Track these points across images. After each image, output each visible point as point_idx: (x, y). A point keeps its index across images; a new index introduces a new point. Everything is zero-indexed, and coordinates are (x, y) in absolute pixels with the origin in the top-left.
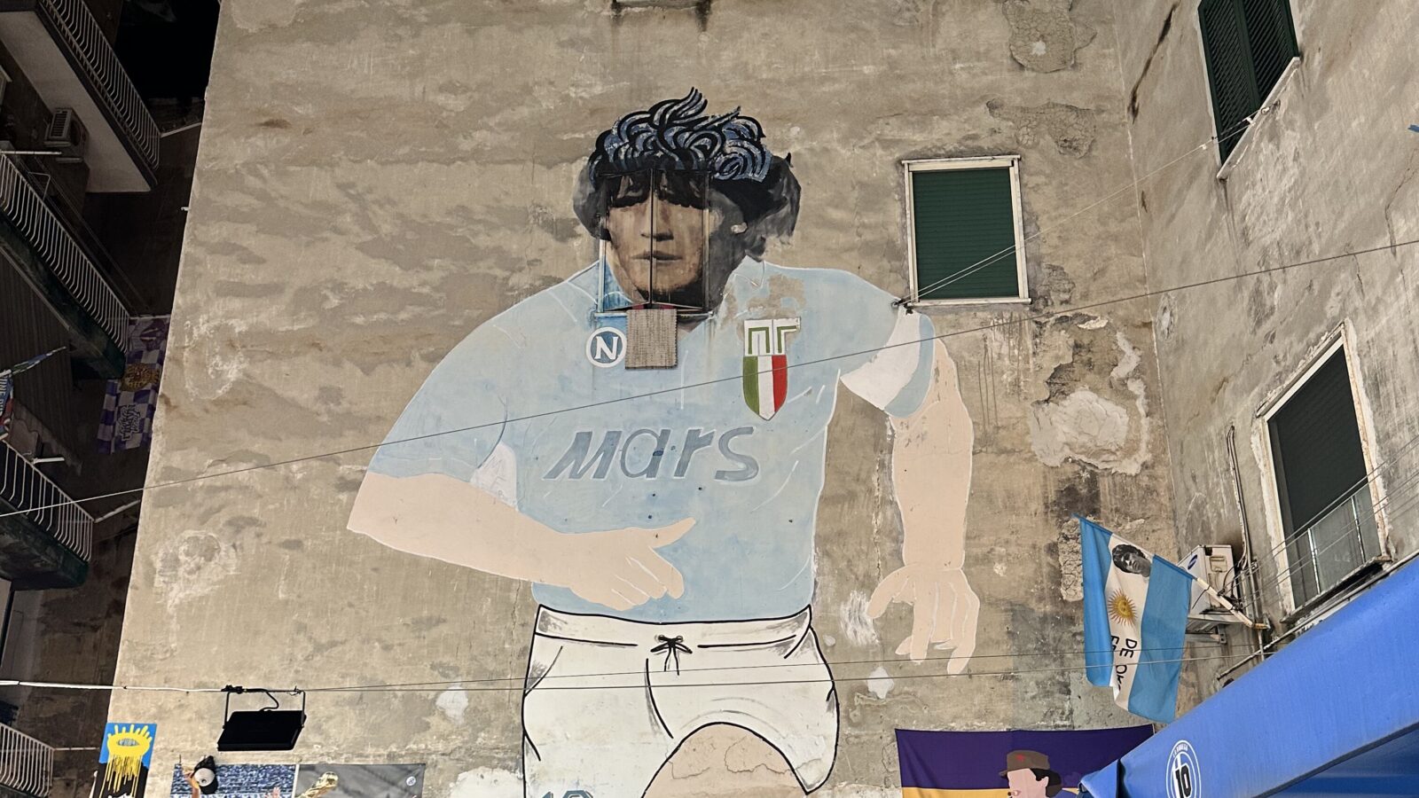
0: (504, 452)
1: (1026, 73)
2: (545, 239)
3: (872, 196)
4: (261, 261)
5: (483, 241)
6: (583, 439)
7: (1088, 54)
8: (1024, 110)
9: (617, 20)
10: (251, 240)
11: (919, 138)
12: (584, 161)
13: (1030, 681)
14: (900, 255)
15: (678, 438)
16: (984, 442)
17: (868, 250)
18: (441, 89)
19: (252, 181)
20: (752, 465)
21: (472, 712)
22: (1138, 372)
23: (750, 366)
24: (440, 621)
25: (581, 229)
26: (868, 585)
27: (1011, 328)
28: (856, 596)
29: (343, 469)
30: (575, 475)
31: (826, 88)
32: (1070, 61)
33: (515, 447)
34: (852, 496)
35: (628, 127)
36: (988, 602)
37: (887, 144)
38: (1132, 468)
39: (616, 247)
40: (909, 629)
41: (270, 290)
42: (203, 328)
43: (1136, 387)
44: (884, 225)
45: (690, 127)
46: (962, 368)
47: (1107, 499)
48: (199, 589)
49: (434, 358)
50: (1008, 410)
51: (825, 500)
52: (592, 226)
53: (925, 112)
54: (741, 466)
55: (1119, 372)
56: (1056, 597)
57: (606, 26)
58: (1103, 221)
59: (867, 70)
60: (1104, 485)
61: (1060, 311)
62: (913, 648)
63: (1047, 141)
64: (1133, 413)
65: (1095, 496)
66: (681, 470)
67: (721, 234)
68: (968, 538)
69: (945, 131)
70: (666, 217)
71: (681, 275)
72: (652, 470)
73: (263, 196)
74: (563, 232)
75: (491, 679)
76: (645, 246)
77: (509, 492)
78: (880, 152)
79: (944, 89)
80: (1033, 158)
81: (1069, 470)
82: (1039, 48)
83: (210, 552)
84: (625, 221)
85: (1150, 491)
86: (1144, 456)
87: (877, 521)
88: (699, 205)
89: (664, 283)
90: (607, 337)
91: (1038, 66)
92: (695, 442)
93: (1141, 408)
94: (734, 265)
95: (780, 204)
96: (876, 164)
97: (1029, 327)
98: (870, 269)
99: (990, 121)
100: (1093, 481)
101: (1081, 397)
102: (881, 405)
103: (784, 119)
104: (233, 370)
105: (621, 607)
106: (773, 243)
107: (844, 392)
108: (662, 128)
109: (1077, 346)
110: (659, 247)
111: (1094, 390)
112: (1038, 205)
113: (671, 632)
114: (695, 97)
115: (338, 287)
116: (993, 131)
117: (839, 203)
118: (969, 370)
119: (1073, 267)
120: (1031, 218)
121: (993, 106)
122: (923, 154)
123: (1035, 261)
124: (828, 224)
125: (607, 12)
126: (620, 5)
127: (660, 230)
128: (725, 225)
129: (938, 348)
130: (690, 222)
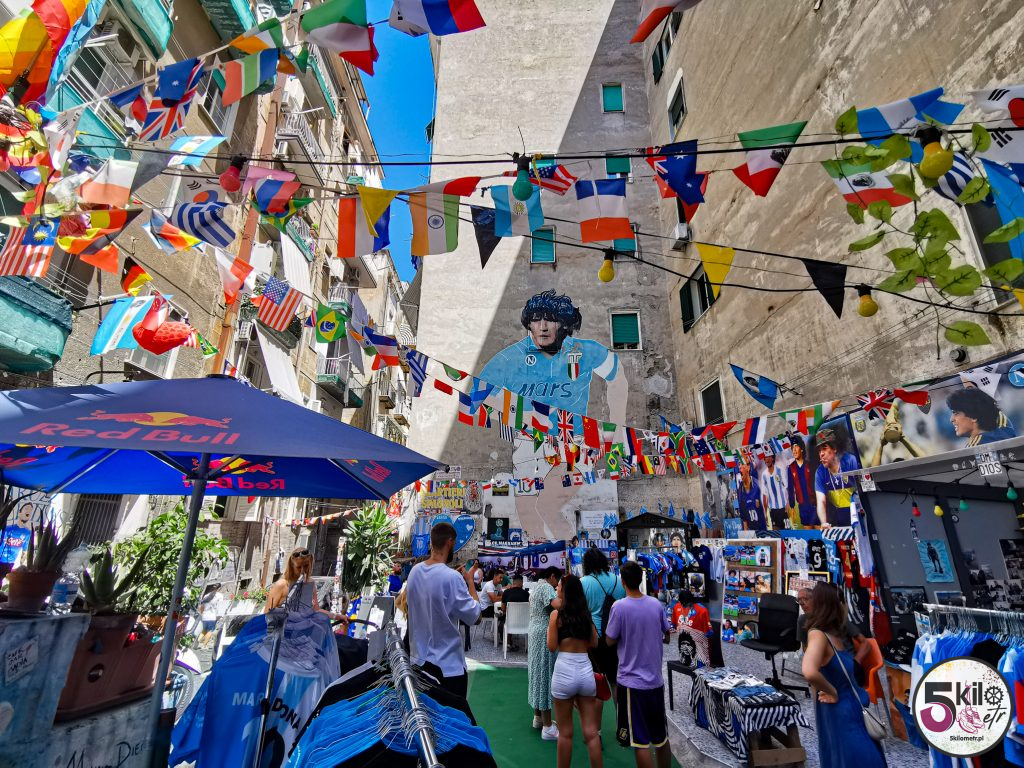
1: (643, 286)
2: (514, 330)
3: (601, 320)
4: (438, 335)
6: (525, 386)
7: (658, 281)
8: (641, 296)
9: (531, 268)
10: (436, 329)
11: (613, 304)
12: (523, 308)
14: (609, 336)
15: (550, 386)
16: (631, 388)
17: (600, 334)
19: (436, 314)
20: (570, 394)
21: (499, 458)
22: (670, 371)
23: (570, 366)
24: (490, 434)
25: (523, 327)
27: (638, 358)
31: (589, 289)
32: (653, 282)
34: (597, 402)
35: (535, 299)
37: (605, 305)
38: (669, 396)
39: (533, 332)
41: (442, 343)
43: (670, 374)
44: (603, 328)
45: (552, 299)
46: (625, 368)
47: (662, 405)
48: (429, 424)
50: (637, 380)
52: (526, 326)
53: (614, 297)
54: (566, 394)
55: (666, 370)
57: (528, 270)
58: (662, 328)
59: (599, 284)
60: (661, 401)
61: (651, 353)
63: (647, 305)
64: (669, 382)
65: (659, 404)
66: (551, 395)
67: (561, 329)
68: (627, 414)
69: (620, 302)
70: (546, 325)
71: (551, 341)
72: (544, 394)
73: (438, 317)
74: (518, 328)
75: (504, 450)
76: (541, 333)
78: (603, 307)
79: (620, 290)
80: (643, 310)
81: (653, 397)
82: (645, 278)
83: (430, 415)
84: (534, 325)
85: (673, 402)
86: (672, 393)
88: (555, 321)
90: (531, 357)
91: (645, 283)
93: (671, 380)
94: (564, 338)
95: (576, 321)
96: (602, 310)
97: (642, 357)
99: (632, 299)
100: (658, 400)
101: (656, 377)
102: (604, 377)
103: (578, 297)
106: (574, 332)
107: (595, 374)
108: (544, 299)
109: (655, 363)
110: (547, 334)
111: (659, 375)
112: (645, 324)
114: (553, 291)
115: (459, 343)
116: (633, 302)
117: (592, 321)
118: (628, 368)
119: (654, 341)
120: (643, 327)
121: (633, 295)
122: (614, 308)
123: (644, 339)
124: (590, 327)
125: (528, 265)
126: (531, 263)
127: (545, 328)
128: (562, 327)
129: (619, 362)
130: (552, 326)
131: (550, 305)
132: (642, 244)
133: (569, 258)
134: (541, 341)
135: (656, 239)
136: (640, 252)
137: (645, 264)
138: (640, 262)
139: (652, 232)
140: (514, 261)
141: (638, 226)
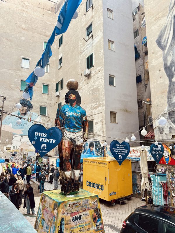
0: (11, 124)
1: (48, 101)
3: (38, 108)
5: (10, 108)
7: (52, 100)
8: (48, 103)
9: (20, 92)
11: (41, 104)
14: (39, 112)
15: (23, 123)
18: (6, 95)
21: (8, 141)
24: (6, 135)
27: (45, 118)
37: (39, 104)
39: (20, 109)
44: (38, 110)
45: (25, 101)
53: (41, 102)
57: (19, 92)
58: (52, 111)
59: (38, 99)
61: (48, 117)
63: (49, 106)
67: (27, 109)
69: (43, 104)
71: (24, 112)
72: (21, 125)
75: (10, 139)
77: (11, 126)
81: (48, 127)
82: (49, 99)
88: (26, 107)
89: (23, 113)
92: (24, 124)
93: (52, 123)
95: (31, 108)
98: (37, 113)
99: (46, 104)
103: (32, 101)
105: (19, 134)
106: (31, 110)
108: (23, 101)
109: (49, 119)
117: (35, 108)
118: (43, 120)
119: (49, 114)
120: (47, 111)
121: (46, 103)
123: (47, 114)
124: (35, 110)
126: (20, 90)
127: (23, 109)
129: (41, 119)
131: (25, 103)
132: (49, 90)
135: (53, 89)
136: (49, 92)
137: (50, 95)
138: (48, 94)
139: (52, 87)
140: (16, 89)
141: (49, 85)
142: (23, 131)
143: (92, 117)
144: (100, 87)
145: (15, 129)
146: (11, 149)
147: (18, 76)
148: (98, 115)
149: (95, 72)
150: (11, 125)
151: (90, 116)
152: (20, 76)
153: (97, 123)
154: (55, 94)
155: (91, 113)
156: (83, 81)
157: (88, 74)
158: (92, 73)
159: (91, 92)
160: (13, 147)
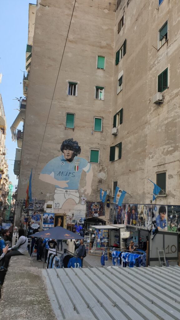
1: (102, 141)
3: (87, 152)
4: (30, 151)
5: (52, 151)
6: (60, 172)
8: (101, 145)
10: (29, 149)
11: (92, 146)
12: (61, 144)
13: (94, 196)
14: (89, 157)
16: (94, 176)
17: (86, 157)
19: (29, 142)
20: (75, 176)
21: (49, 196)
22: (107, 171)
23: (75, 166)
24: (47, 188)
25: (61, 151)
26: (83, 187)
27: (97, 166)
28: (82, 188)
29: (39, 173)
30: (59, 175)
31: (84, 140)
32: (105, 140)
33: (54, 172)
34: (83, 179)
35: (66, 141)
36: (92, 190)
37: (89, 146)
38: (105, 179)
39: (64, 153)
40: (86, 191)
41: (31, 154)
42: (25, 157)
43: (106, 172)
44: (88, 154)
45: (72, 142)
47: (103, 182)
49: (47, 163)
50: (96, 173)
51: (81, 180)
53: (92, 144)
54: (73, 176)
55: (105, 171)
56: (98, 190)
57: (64, 130)
59: (88, 138)
61: (101, 165)
62: (86, 193)
63: (102, 148)
64: (106, 175)
65: (102, 181)
66: (69, 176)
68: (92, 184)
69: (94, 146)
71: (69, 157)
72: (66, 176)
73: (30, 144)
74: (59, 151)
75: (51, 193)
76: (67, 154)
77: (53, 176)
78: (88, 147)
79: (94, 141)
80: (101, 150)
81: (100, 179)
82: (103, 138)
83: (26, 180)
84: (65, 151)
85: (106, 181)
86: (106, 178)
87: (84, 182)
88: (72, 150)
90: (63, 162)
92: (70, 173)
93: (106, 173)
94: (74, 157)
95: (79, 151)
97: (99, 166)
100: (102, 180)
101: (102, 173)
102: (86, 171)
103: (80, 142)
104: (28, 162)
105: (63, 188)
106: (78, 155)
107: (83, 170)
108: (69, 142)
109: (102, 168)
110: (68, 155)
111: (103, 172)
112: (101, 154)
113: (67, 190)
114: (72, 139)
116: (98, 146)
117: (84, 152)
118: (94, 169)
119: (103, 161)
120: (100, 156)
121: (98, 144)
122: (92, 148)
123: (100, 159)
124: (83, 154)
125: (64, 128)
126: (65, 128)
127: (68, 153)
128: (74, 153)
129: (91, 167)
130: (71, 152)
131: (71, 144)
132: (104, 125)
133: (79, 127)
134: (66, 157)
135: (108, 124)
136: (103, 128)
137: (104, 133)
138: (102, 132)
139: (108, 121)
140: (59, 126)
141: (103, 118)
142: (67, 183)
143: (164, 167)
144: (177, 121)
145: (58, 180)
146: (53, 207)
147: (62, 108)
148: (173, 163)
149: (171, 96)
150: (53, 174)
151: (161, 165)
152: (66, 108)
153: (171, 176)
154: (111, 131)
155: (162, 161)
156: (152, 111)
157: (159, 100)
158: (166, 98)
159: (163, 128)
160: (55, 205)
